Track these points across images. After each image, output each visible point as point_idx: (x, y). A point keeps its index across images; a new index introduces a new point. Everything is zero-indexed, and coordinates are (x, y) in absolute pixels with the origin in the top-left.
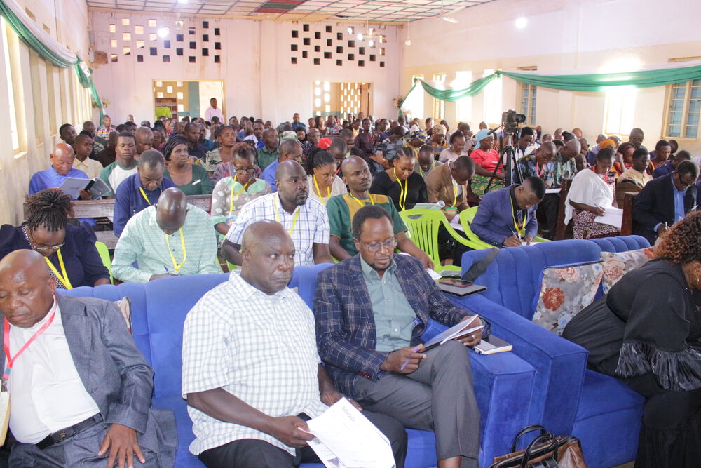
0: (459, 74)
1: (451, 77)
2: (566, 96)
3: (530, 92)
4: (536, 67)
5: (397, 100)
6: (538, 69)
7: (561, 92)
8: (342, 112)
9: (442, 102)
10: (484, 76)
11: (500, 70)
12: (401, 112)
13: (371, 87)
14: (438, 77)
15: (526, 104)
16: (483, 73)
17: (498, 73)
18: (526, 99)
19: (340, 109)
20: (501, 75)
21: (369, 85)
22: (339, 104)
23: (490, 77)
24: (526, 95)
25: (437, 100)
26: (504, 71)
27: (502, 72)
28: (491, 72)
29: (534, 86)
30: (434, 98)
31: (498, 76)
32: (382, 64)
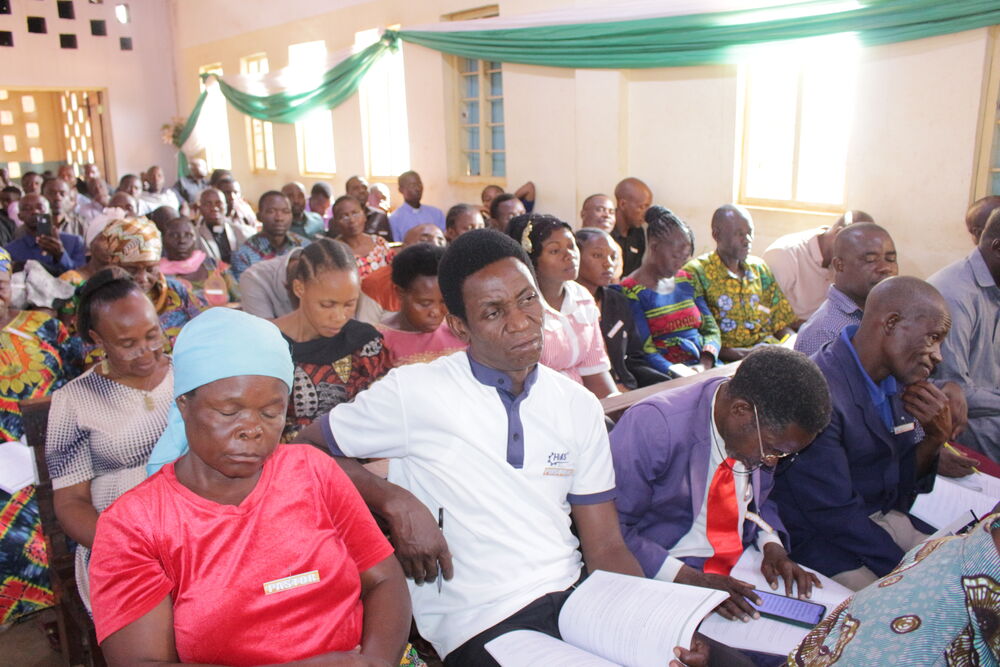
0: (295, 51)
1: (278, 61)
2: (597, 85)
3: (483, 83)
4: (496, 7)
5: (172, 128)
6: (502, 11)
7: (581, 74)
8: (70, 162)
9: (268, 125)
10: (357, 49)
11: (396, 28)
12: (183, 156)
13: (104, 100)
14: (253, 65)
15: (474, 118)
16: (352, 41)
17: (391, 37)
18: (473, 105)
19: (65, 154)
20: (399, 42)
21: (99, 94)
22: (64, 144)
23: (373, 50)
24: (472, 92)
25: (256, 122)
26: (406, 29)
27: (399, 34)
28: (372, 36)
29: (493, 64)
30: (248, 118)
31: (393, 47)
32: (126, 44)
